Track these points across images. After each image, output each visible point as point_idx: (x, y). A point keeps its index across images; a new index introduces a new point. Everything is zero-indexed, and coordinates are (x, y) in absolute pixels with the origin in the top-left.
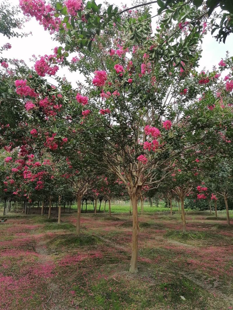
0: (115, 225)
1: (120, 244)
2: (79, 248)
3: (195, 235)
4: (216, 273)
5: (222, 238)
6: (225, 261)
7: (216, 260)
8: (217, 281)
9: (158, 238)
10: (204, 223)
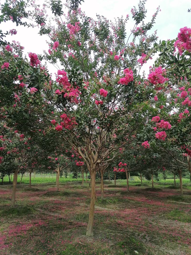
0: (38, 195)
1: (53, 212)
2: (18, 218)
3: (111, 201)
4: (143, 230)
5: (129, 202)
6: (143, 220)
7: (136, 220)
8: (147, 236)
9: (82, 204)
10: (109, 190)
